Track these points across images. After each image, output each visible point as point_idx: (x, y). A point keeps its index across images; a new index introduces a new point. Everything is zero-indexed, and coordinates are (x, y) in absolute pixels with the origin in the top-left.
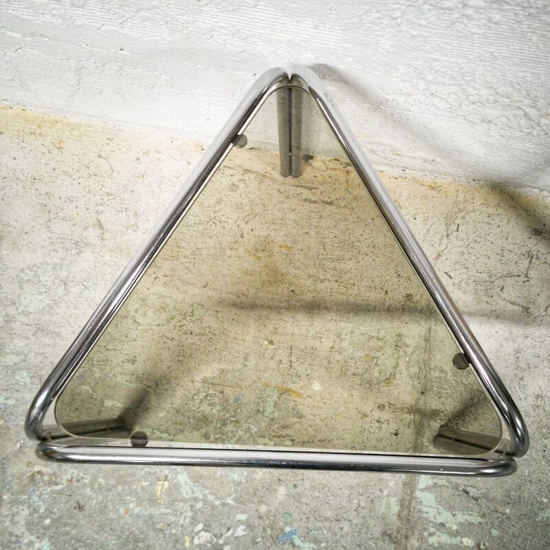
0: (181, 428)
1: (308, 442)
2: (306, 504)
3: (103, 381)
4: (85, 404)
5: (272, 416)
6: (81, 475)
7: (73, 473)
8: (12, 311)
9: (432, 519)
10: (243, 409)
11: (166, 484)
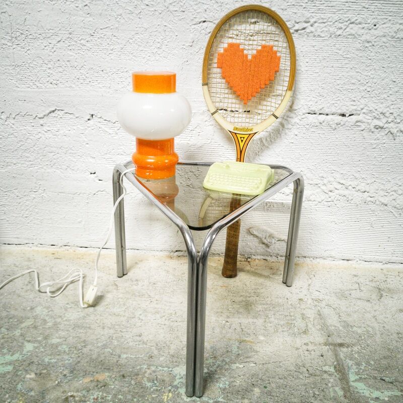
0: (177, 364)
1: (266, 363)
2: (277, 396)
3: (120, 346)
4: (107, 358)
5: (237, 353)
6: (105, 395)
7: (99, 394)
8: (59, 320)
9: (369, 396)
10: (218, 351)
11: (170, 395)
